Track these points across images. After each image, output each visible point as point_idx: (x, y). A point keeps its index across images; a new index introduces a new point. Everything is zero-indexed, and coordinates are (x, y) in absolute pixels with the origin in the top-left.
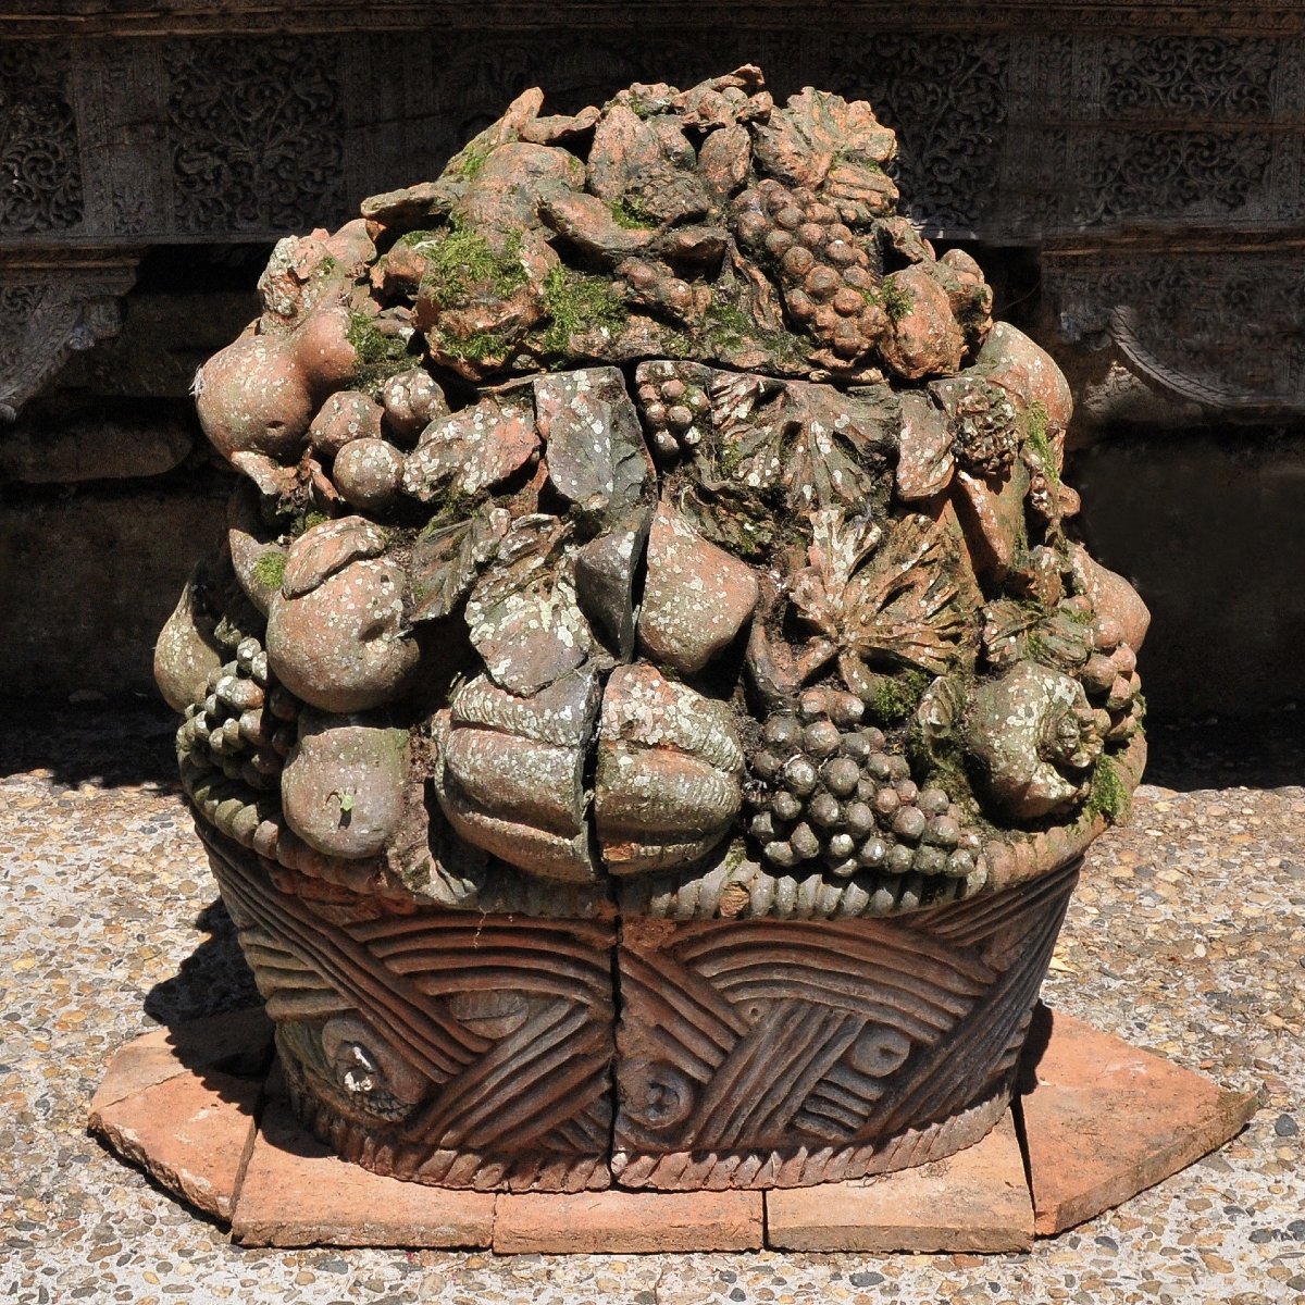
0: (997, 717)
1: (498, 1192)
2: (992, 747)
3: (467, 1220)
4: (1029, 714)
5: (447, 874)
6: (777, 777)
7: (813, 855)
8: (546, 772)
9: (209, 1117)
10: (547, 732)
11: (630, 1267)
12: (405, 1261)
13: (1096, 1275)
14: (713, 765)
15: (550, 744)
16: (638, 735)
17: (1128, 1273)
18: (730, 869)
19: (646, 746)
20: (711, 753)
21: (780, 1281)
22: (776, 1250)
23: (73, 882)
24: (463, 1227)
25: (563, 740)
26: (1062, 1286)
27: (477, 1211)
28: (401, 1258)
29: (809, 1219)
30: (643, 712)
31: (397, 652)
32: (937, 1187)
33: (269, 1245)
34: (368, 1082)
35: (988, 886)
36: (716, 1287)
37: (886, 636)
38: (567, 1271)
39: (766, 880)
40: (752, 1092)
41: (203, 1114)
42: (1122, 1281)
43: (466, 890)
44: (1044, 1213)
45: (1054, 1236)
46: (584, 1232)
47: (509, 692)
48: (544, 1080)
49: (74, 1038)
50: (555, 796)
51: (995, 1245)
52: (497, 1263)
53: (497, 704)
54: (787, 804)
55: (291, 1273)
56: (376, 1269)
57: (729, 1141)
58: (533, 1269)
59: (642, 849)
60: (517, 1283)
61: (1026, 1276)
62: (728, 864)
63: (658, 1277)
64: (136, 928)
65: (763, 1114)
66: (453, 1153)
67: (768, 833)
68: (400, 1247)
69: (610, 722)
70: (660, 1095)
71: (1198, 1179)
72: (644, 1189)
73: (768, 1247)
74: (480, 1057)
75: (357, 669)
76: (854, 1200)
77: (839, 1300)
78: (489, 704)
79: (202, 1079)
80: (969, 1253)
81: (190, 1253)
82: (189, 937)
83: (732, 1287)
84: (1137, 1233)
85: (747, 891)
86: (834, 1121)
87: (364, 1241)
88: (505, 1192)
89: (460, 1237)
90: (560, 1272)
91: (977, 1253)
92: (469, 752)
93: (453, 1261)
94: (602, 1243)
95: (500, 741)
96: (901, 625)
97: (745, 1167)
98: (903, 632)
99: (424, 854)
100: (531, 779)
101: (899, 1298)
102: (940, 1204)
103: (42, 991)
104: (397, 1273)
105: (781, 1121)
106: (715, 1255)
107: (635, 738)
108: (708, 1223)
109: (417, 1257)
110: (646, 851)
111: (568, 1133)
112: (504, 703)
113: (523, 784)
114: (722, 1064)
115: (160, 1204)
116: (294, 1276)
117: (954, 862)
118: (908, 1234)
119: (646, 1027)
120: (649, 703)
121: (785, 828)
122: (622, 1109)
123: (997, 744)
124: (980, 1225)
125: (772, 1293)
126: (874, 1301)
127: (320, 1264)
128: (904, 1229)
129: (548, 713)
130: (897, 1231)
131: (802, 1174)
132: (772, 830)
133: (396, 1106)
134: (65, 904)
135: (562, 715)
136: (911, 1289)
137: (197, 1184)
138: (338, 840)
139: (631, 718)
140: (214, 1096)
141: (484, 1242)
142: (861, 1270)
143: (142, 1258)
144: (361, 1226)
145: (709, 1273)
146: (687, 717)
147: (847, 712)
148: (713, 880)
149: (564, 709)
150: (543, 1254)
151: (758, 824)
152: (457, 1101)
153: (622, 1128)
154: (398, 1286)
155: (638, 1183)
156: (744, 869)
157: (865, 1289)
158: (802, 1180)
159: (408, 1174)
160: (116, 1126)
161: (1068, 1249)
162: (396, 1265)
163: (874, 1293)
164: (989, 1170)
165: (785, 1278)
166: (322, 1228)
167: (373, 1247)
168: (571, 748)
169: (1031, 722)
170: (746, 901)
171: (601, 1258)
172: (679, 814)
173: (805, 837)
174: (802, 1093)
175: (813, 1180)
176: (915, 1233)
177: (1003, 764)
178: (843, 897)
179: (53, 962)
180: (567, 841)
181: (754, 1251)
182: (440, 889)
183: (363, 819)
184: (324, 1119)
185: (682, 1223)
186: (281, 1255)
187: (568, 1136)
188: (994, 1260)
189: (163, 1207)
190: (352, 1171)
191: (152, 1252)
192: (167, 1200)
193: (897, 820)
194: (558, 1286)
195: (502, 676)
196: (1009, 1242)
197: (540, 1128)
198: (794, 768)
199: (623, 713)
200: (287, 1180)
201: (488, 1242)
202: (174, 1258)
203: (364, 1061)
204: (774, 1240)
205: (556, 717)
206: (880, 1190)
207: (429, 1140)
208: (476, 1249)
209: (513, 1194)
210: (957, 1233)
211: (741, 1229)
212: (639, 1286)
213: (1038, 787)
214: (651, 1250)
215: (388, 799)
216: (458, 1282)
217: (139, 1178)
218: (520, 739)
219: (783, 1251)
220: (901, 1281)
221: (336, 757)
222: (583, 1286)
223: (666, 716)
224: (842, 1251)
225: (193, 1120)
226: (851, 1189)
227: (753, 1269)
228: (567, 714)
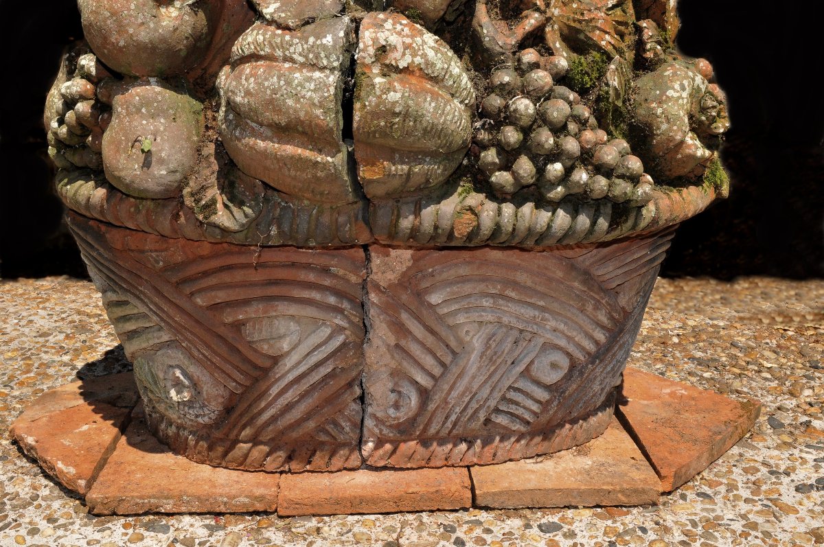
0: (658, 92)
1: (281, 473)
2: (656, 114)
3: (259, 492)
4: (683, 89)
5: (230, 205)
6: (502, 115)
7: (531, 181)
8: (310, 90)
9: (89, 429)
10: (311, 56)
11: (378, 524)
12: (213, 523)
13: (710, 519)
14: (453, 95)
15: (314, 66)
16: (392, 58)
17: (731, 517)
18: (461, 198)
19: (397, 70)
20: (451, 83)
21: (488, 531)
22: (481, 508)
23: (55, 318)
24: (256, 497)
25: (325, 62)
26: (689, 527)
27: (265, 486)
28: (210, 521)
29: (505, 485)
30: (394, 39)
31: (186, 18)
32: (586, 462)
33: (114, 514)
34: (186, 394)
35: (655, 221)
36: (443, 537)
37: (578, 17)
38: (332, 527)
39: (491, 206)
40: (463, 394)
41: (85, 428)
42: (729, 522)
43: (246, 216)
44: (666, 477)
45: (669, 493)
46: (343, 499)
47: (279, 26)
48: (313, 387)
49: (25, 390)
50: (319, 112)
51: (634, 500)
52: (281, 523)
53: (267, 36)
54: (511, 135)
55: (127, 534)
56: (191, 529)
57: (444, 432)
58: (307, 526)
59: (393, 168)
60: (294, 537)
61: (661, 522)
62: (460, 194)
63: (399, 530)
64: (83, 337)
65: (470, 411)
66: (250, 445)
67: (494, 164)
68: (209, 513)
69: (366, 47)
70: (397, 397)
71: (741, 455)
72: (385, 468)
73: (475, 506)
74: (266, 371)
75: (152, 25)
76: (533, 472)
77: (535, 544)
78: (261, 38)
79: (93, 407)
80: (617, 506)
81: (55, 520)
82: (112, 340)
83: (454, 536)
84: (723, 489)
85: (476, 215)
86: (517, 417)
87: (183, 509)
88: (286, 472)
89: (253, 504)
90: (326, 529)
91: (622, 506)
92: (244, 77)
93: (250, 522)
94: (357, 506)
95: (270, 67)
96: (590, 10)
97: (456, 450)
98: (592, 16)
99: (214, 192)
100: (296, 96)
101: (579, 540)
102: (593, 473)
103: (16, 367)
104: (206, 532)
105: (482, 416)
106: (439, 513)
107: (387, 62)
108: (434, 489)
109: (223, 520)
110: (397, 169)
111: (330, 428)
112: (274, 35)
113: (290, 102)
114: (443, 374)
115: (46, 486)
116: (128, 537)
117: (640, 191)
118: (575, 493)
119: (388, 345)
120: (399, 34)
121: (508, 157)
122: (370, 410)
123: (659, 111)
124: (625, 486)
125: (484, 540)
126: (561, 544)
127: (148, 527)
128: (572, 490)
129: (311, 40)
130: (568, 492)
131: (495, 455)
132: (497, 161)
133: (207, 412)
134: (47, 327)
135: (324, 41)
136: (584, 533)
137: (65, 471)
138: (142, 180)
139: (384, 43)
140: (98, 417)
141: (270, 507)
142: (544, 521)
143: (20, 525)
144: (180, 498)
145: (435, 526)
146: (432, 48)
147: (556, 66)
148: (449, 206)
149: (325, 37)
150: (314, 516)
151: (484, 157)
152: (250, 406)
153: (369, 423)
154: (205, 542)
155: (382, 464)
156: (472, 198)
157: (551, 535)
158: (494, 461)
159: (218, 461)
160: (23, 435)
161: (681, 501)
162: (207, 526)
163: (559, 538)
164: (617, 450)
165: (491, 528)
166: (152, 501)
167: (191, 514)
168: (332, 69)
169: (685, 95)
170: (475, 223)
171: (356, 517)
172: (426, 132)
173: (525, 166)
174: (497, 395)
175: (502, 459)
176: (581, 493)
177: (664, 127)
178: (552, 221)
179: (29, 353)
180: (329, 159)
181: (465, 509)
182: (225, 218)
183: (162, 162)
184: (163, 426)
185: (414, 490)
186: (122, 521)
187: (330, 430)
188: (635, 511)
189: (46, 488)
190: (180, 461)
191: (27, 520)
192: (52, 484)
193: (596, 154)
194: (324, 539)
195: (271, 14)
196: (646, 499)
197: (311, 424)
198: (518, 102)
199: (378, 39)
200: (133, 468)
201: (274, 507)
202: (43, 525)
203: (182, 377)
204: (480, 502)
205: (319, 42)
206: (548, 465)
207: (232, 436)
208: (266, 513)
209: (292, 473)
210: (609, 492)
211: (457, 493)
212: (386, 538)
213: (689, 146)
214: (393, 510)
215: (183, 148)
216: (251, 538)
217: (36, 470)
218: (287, 65)
219: (487, 509)
220: (576, 527)
221: (139, 111)
222: (344, 538)
223: (414, 45)
224: (528, 508)
225: (77, 431)
226: (529, 464)
227: (467, 522)
228: (328, 40)
